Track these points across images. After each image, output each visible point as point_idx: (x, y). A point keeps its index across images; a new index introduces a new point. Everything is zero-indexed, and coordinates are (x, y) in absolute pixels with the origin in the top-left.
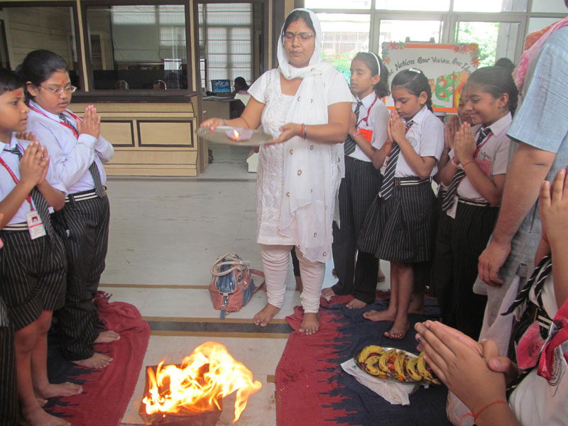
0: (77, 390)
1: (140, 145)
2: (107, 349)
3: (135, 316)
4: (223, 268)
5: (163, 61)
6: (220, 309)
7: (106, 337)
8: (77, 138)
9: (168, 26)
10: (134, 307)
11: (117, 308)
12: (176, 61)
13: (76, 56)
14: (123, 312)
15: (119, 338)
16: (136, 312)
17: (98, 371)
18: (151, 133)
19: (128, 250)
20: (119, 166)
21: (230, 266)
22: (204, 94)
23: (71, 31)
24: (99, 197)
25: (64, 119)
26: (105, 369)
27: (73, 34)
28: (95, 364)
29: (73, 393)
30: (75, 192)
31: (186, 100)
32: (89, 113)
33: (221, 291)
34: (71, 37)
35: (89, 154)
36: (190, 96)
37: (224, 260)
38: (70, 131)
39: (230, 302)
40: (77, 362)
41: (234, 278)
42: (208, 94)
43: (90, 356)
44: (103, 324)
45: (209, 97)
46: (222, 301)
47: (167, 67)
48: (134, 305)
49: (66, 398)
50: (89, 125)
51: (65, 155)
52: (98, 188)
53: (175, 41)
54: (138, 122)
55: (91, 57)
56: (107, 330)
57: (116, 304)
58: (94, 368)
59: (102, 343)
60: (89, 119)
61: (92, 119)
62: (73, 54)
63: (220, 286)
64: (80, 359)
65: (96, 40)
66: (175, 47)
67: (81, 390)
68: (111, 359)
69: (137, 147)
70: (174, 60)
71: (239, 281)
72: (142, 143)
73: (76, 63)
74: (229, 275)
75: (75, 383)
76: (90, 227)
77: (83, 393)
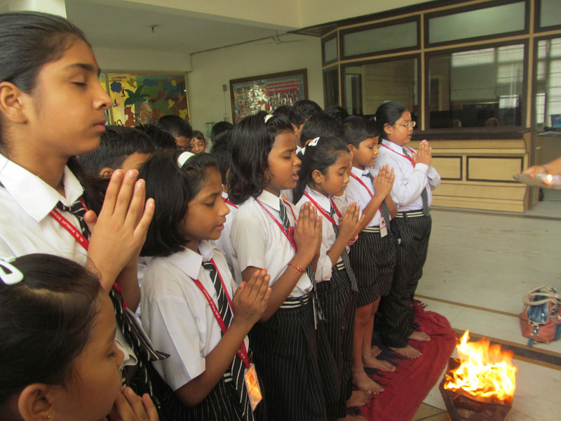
0: (391, 368)
1: (468, 179)
2: (418, 345)
3: (445, 326)
4: (537, 298)
5: (498, 99)
6: (529, 337)
7: (418, 336)
8: (414, 167)
9: (508, 64)
10: (446, 319)
11: (431, 316)
12: (513, 98)
13: (416, 99)
14: (435, 320)
15: (429, 339)
16: (447, 323)
17: (410, 359)
18: (479, 168)
19: (446, 271)
20: (445, 198)
21: (544, 298)
22: (542, 129)
23: (413, 77)
24: (424, 216)
25: (406, 154)
26: (415, 360)
27: (416, 79)
28: (408, 354)
29: (388, 370)
30: (408, 210)
31: (517, 136)
32: (423, 146)
33: (531, 319)
34: (413, 83)
35: (423, 178)
36: (522, 132)
37: (538, 291)
38: (409, 162)
39: (540, 332)
40: (394, 349)
41: (546, 310)
42: (547, 129)
43: (404, 346)
44: (418, 327)
45: (546, 133)
46: (531, 330)
47: (503, 104)
48: (446, 317)
49: (383, 372)
50: (423, 156)
51: (407, 180)
52: (425, 209)
53: (514, 77)
54: (468, 157)
55: (429, 99)
56: (420, 331)
57: (430, 313)
58: (406, 357)
59: (415, 340)
60: (423, 151)
61: (425, 151)
62: (413, 97)
63: (531, 315)
64: (397, 347)
65: (435, 83)
66: (513, 83)
67: (394, 369)
68: (421, 354)
69: (464, 181)
70: (511, 96)
71: (553, 314)
72: (470, 177)
73: (416, 106)
74: (542, 306)
75: (391, 363)
76: (416, 239)
77: (395, 372)
